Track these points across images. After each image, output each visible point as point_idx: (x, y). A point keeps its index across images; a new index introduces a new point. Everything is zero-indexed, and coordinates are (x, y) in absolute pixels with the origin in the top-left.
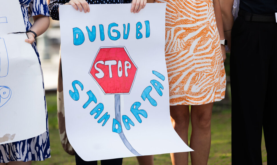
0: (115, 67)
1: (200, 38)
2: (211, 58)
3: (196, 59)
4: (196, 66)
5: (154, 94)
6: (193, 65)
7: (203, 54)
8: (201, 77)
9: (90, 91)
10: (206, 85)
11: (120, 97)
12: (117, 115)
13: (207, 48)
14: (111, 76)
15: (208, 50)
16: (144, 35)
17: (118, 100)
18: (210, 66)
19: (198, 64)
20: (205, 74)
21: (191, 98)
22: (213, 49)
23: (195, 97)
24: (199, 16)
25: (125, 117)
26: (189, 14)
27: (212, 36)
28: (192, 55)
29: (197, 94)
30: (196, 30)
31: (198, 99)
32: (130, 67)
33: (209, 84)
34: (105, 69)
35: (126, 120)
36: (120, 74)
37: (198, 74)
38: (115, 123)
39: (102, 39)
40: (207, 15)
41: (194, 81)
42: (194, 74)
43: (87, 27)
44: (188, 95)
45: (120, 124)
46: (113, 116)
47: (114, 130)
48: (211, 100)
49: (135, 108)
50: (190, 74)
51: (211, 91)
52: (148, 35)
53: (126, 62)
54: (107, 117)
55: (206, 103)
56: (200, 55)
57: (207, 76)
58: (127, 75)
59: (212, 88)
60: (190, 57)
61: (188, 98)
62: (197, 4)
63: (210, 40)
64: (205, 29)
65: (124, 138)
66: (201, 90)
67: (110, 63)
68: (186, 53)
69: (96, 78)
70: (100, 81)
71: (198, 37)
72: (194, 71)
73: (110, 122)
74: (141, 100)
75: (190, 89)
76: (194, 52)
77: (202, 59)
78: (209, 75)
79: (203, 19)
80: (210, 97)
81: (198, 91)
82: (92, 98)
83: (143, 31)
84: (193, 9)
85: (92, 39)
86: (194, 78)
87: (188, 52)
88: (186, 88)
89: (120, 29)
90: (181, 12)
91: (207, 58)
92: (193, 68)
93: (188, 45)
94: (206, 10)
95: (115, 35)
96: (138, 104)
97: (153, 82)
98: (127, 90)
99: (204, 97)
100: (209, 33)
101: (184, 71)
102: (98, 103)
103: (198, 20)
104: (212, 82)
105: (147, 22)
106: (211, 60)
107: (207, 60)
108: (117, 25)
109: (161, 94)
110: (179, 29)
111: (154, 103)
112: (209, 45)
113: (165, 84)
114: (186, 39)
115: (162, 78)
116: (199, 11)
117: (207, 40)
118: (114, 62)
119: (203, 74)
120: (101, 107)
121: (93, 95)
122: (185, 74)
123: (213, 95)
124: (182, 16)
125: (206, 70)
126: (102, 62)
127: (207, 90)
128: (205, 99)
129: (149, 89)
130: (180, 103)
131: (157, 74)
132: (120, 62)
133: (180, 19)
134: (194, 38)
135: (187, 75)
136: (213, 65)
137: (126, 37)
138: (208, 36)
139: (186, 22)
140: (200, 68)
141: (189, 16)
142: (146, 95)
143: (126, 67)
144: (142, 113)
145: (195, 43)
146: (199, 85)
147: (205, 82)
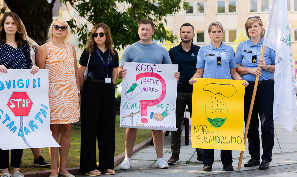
0: (21, 103)
2: (73, 100)
3: (65, 101)
4: (65, 104)
5: (41, 116)
6: (63, 103)
7: (68, 98)
8: (67, 110)
9: (7, 115)
10: (69, 114)
11: (23, 118)
12: (21, 127)
13: (71, 95)
14: (19, 107)
15: (71, 96)
16: (37, 86)
17: (22, 119)
18: (72, 104)
19: (65, 103)
20: (69, 108)
21: (61, 121)
22: (74, 95)
23: (64, 120)
24: (67, 78)
25: (25, 128)
26: (62, 77)
27: (74, 89)
28: (63, 98)
29: (65, 118)
30: (65, 86)
31: (65, 121)
32: (29, 102)
33: (71, 113)
34: (15, 103)
35: (26, 130)
36: (24, 106)
37: (66, 108)
38: (20, 131)
39: (14, 87)
40: (72, 78)
41: (63, 112)
42: (63, 108)
43: (6, 81)
44: (60, 119)
45: (23, 132)
46: (19, 128)
47: (19, 135)
48: (72, 122)
49: (31, 124)
50: (61, 108)
51: (72, 117)
52: (39, 86)
53: (27, 100)
54: (15, 128)
56: (67, 98)
57: (70, 109)
58: (27, 106)
59: (73, 116)
60: (61, 99)
61: (60, 120)
62: (67, 72)
63: (73, 91)
64: (70, 85)
65: (24, 140)
66: (67, 116)
67: (18, 100)
68: (60, 97)
69: (10, 108)
70: (12, 109)
71: (66, 89)
72: (63, 106)
73: (17, 131)
74: (34, 120)
75: (61, 116)
76: (64, 97)
77: (68, 100)
79: (69, 80)
80: (72, 120)
81: (65, 117)
82: (8, 118)
83: (37, 84)
84: (64, 75)
85: (9, 87)
86: (63, 110)
87: (61, 97)
88: (59, 115)
89: (24, 82)
90: (58, 76)
91: (71, 100)
92: (63, 105)
93: (61, 93)
94: (71, 76)
95: (21, 85)
96: (33, 122)
97: (41, 110)
98: (27, 114)
99: (68, 120)
100: (72, 87)
101: (58, 106)
102: (11, 121)
103: (66, 81)
105: (39, 79)
106: (73, 101)
107: (71, 101)
108: (22, 80)
109: (45, 116)
110: (57, 85)
111: (41, 121)
112: (72, 94)
113: (48, 111)
114: (60, 90)
115: (46, 108)
116: (67, 76)
117: (71, 91)
118: (21, 100)
119: (68, 109)
120: (12, 123)
121: (9, 117)
122: (58, 108)
123: (73, 119)
124: (58, 78)
125: (70, 106)
126: (14, 100)
127: (70, 116)
129: (39, 114)
130: (55, 123)
131: (43, 106)
132: (24, 100)
133: (57, 79)
134: (64, 90)
135: (60, 108)
136: (73, 104)
137: (27, 87)
138: (72, 89)
139: (60, 81)
140: (67, 105)
141: (62, 78)
142: (37, 117)
143: (27, 103)
144: (35, 126)
145: (64, 92)
146: (66, 114)
147: (69, 112)
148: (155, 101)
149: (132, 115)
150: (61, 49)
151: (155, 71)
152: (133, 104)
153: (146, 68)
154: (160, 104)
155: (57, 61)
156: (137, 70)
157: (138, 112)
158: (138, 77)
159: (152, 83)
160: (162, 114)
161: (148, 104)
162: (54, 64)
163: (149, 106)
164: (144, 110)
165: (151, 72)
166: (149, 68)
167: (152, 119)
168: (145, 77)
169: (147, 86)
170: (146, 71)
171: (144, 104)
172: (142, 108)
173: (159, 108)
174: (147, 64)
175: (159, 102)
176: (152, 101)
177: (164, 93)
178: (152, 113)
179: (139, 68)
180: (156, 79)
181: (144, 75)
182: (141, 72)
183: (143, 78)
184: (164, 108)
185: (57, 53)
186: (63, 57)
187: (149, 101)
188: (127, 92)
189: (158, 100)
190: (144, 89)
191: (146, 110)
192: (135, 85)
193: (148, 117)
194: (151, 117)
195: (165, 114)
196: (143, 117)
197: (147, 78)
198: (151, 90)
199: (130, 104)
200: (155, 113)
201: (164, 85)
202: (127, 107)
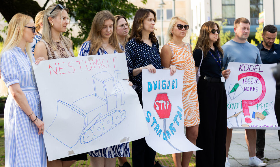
0: (163, 104)
1: (192, 90)
3: (190, 102)
4: (190, 106)
5: (178, 119)
6: (189, 105)
7: (193, 99)
8: (192, 111)
9: (154, 117)
10: (194, 116)
12: (164, 131)
13: (194, 96)
14: (162, 109)
16: (175, 87)
17: (165, 122)
18: (196, 106)
19: (190, 104)
20: (194, 110)
23: (189, 122)
24: (192, 79)
26: (187, 78)
28: (188, 100)
29: (190, 121)
30: (191, 86)
32: (169, 104)
35: (168, 133)
36: (165, 108)
38: (164, 135)
39: (159, 89)
40: (195, 79)
41: (189, 114)
42: (189, 110)
43: (154, 82)
44: (186, 121)
45: (166, 135)
47: (164, 138)
48: (196, 124)
49: (171, 127)
50: (187, 110)
51: (196, 119)
53: (167, 102)
54: (160, 131)
55: (194, 125)
56: (192, 100)
57: (194, 111)
58: (168, 108)
59: (197, 117)
60: (187, 101)
61: (186, 123)
62: (191, 72)
64: (194, 86)
66: (192, 118)
67: (161, 102)
68: (185, 99)
69: (156, 110)
70: (158, 112)
71: (191, 90)
72: (189, 108)
73: (162, 134)
74: (173, 122)
75: (187, 118)
76: (189, 98)
77: (193, 102)
78: (195, 110)
80: (196, 122)
81: (190, 119)
82: (155, 121)
83: (175, 85)
84: (189, 75)
85: (155, 89)
86: (189, 112)
87: (186, 98)
89: (166, 83)
90: (184, 77)
91: (195, 101)
92: (188, 107)
93: (186, 94)
94: (194, 76)
95: (164, 86)
96: (172, 124)
97: (178, 112)
98: (168, 117)
99: (193, 122)
100: (196, 88)
102: (157, 124)
103: (192, 81)
104: (196, 114)
105: (177, 80)
106: (196, 103)
108: (165, 81)
109: (181, 119)
111: (178, 124)
114: (186, 91)
115: (182, 110)
116: (192, 76)
117: (195, 92)
118: (163, 101)
120: (158, 126)
125: (194, 108)
126: (158, 101)
127: (194, 118)
128: (193, 123)
129: (177, 116)
131: (179, 108)
132: (165, 101)
134: (190, 91)
137: (168, 88)
138: (195, 90)
139: (186, 82)
140: (191, 107)
141: (187, 79)
142: (175, 120)
143: (167, 104)
144: (174, 129)
145: (190, 93)
146: (191, 116)
147: (194, 114)
148: (255, 100)
149: (236, 115)
150: (183, 49)
151: (257, 71)
152: (235, 104)
153: (249, 68)
154: (260, 103)
155: (183, 61)
156: (239, 70)
157: (240, 113)
158: (240, 77)
159: (253, 82)
160: (263, 113)
161: (249, 104)
162: (180, 65)
163: (250, 105)
164: (245, 110)
165: (253, 71)
166: (252, 68)
167: (254, 118)
168: (246, 77)
169: (248, 85)
170: (248, 71)
171: (246, 104)
172: (243, 108)
173: (259, 107)
174: (250, 64)
175: (259, 101)
176: (252, 101)
177: (264, 92)
178: (254, 113)
179: (242, 68)
180: (256, 78)
181: (246, 75)
182: (243, 72)
183: (245, 78)
184: (264, 107)
185: (180, 53)
186: (186, 57)
187: (250, 101)
188: (230, 93)
189: (258, 99)
190: (246, 89)
191: (247, 109)
192: (237, 85)
193: (250, 117)
194: (253, 117)
195: (265, 113)
196: (246, 117)
197: (249, 77)
198: (252, 89)
199: (233, 105)
200: (256, 112)
201: (264, 85)
202: (230, 108)
